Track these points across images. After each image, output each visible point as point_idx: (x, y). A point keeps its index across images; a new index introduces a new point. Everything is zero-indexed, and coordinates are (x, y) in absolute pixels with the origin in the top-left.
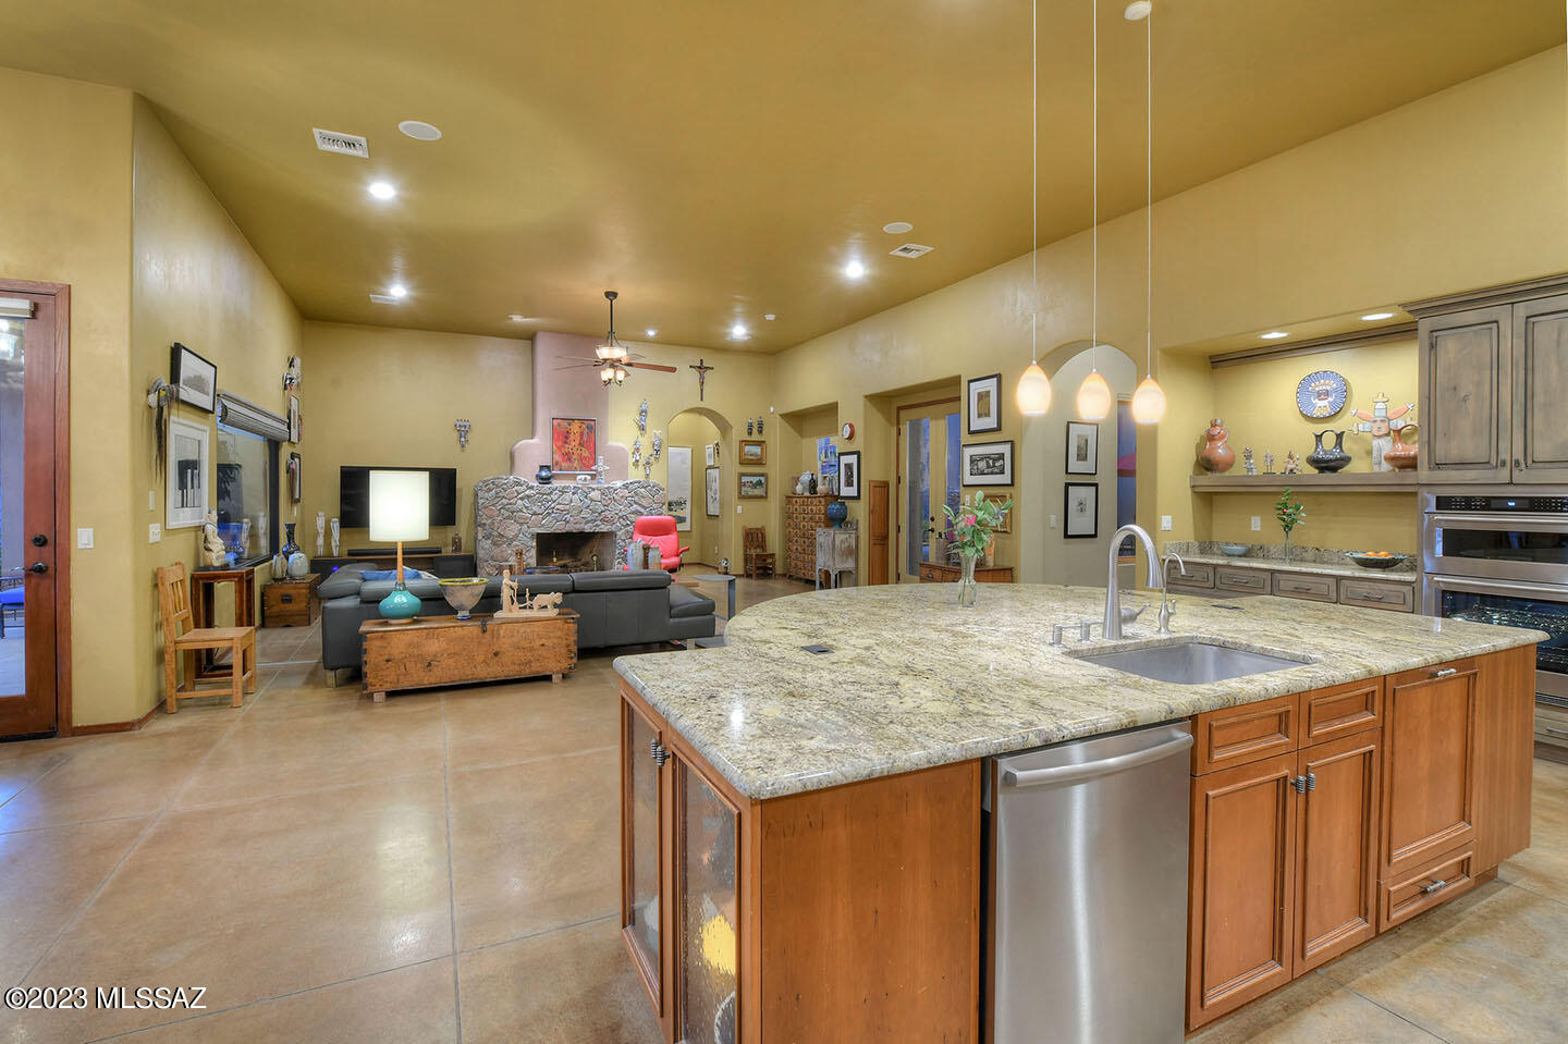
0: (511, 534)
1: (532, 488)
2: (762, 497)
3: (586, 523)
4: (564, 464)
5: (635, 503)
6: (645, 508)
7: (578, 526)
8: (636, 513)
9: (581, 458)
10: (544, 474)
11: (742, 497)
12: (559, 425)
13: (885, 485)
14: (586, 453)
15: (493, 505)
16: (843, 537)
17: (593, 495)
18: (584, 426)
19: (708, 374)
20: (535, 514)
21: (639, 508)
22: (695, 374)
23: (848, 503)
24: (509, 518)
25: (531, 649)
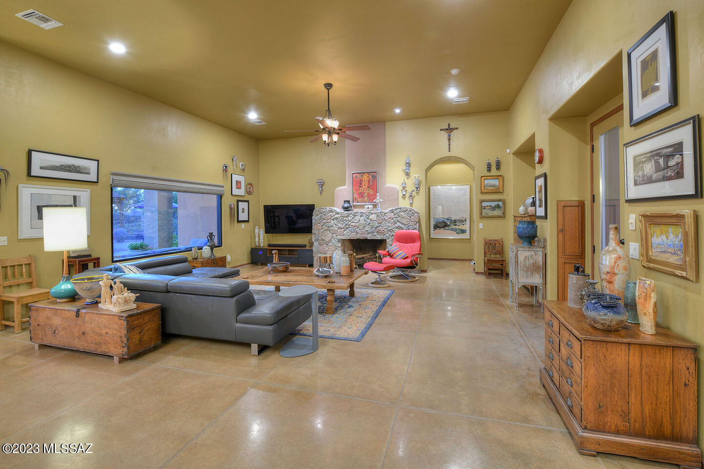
0: (327, 239)
1: (338, 213)
2: (500, 217)
3: (368, 234)
4: (359, 200)
5: (399, 222)
6: (405, 225)
7: (363, 236)
8: (398, 228)
9: (369, 195)
10: (346, 205)
11: (482, 217)
12: (356, 177)
13: (581, 205)
14: (371, 192)
15: (319, 223)
16: (528, 254)
17: (371, 217)
18: (370, 176)
19: (454, 134)
20: (340, 228)
21: (401, 225)
22: (445, 135)
23: (538, 222)
24: (326, 230)
25: (101, 335)
